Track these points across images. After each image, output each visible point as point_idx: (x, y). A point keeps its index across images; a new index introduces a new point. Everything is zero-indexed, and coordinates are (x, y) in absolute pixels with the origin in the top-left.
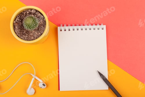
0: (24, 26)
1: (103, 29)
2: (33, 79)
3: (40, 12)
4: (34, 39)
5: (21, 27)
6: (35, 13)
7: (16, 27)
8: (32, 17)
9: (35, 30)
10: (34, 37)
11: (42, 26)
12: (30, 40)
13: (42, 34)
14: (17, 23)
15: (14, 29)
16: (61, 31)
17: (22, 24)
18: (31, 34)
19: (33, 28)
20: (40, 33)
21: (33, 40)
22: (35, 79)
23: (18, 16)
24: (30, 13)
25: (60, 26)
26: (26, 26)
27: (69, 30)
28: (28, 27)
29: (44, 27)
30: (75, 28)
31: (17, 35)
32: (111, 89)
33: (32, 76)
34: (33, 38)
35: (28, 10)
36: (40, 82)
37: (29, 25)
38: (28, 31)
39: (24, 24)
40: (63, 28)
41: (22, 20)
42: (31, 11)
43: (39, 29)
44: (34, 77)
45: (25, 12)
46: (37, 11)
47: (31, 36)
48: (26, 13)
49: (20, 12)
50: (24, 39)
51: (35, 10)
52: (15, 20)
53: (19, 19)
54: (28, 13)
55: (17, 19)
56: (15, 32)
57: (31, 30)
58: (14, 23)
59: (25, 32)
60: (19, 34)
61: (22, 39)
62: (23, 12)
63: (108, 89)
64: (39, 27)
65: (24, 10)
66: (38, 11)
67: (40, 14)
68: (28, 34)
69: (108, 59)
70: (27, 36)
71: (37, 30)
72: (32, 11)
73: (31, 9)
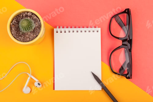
0: (20, 28)
1: (97, 32)
2: (29, 78)
3: (36, 15)
4: (30, 41)
5: (18, 29)
6: (31, 16)
7: (13, 29)
8: (28, 20)
9: (30, 32)
10: (30, 39)
11: (38, 29)
12: (26, 42)
13: (37, 36)
14: (14, 25)
15: (11, 31)
16: (57, 32)
17: (18, 26)
18: (27, 36)
19: (28, 30)
20: (35, 35)
21: (28, 41)
22: (31, 78)
23: (15, 19)
24: (27, 16)
25: (56, 27)
26: (22, 29)
27: (65, 32)
28: (24, 29)
29: (39, 29)
30: (71, 30)
31: (14, 37)
32: (104, 90)
33: (28, 75)
34: (28, 39)
35: (24, 12)
36: (36, 81)
37: (25, 27)
38: (24, 33)
39: (21, 26)
40: (59, 30)
41: (18, 22)
42: (27, 13)
43: (34, 31)
44: (30, 77)
45: (22, 14)
46: (33, 14)
47: (27, 37)
48: (22, 16)
49: (17, 14)
50: (20, 41)
51: (31, 12)
52: (12, 22)
53: (15, 21)
54: (24, 15)
55: (14, 21)
56: (12, 33)
57: (27, 32)
58: (11, 25)
59: (21, 34)
60: (15, 35)
61: (18, 40)
62: (20, 14)
63: (101, 89)
64: (34, 29)
65: (21, 12)
66: (35, 14)
67: (35, 17)
68: (24, 35)
69: (102, 60)
70: (23, 37)
71: (33, 32)
72: (29, 14)
73: (28, 12)
